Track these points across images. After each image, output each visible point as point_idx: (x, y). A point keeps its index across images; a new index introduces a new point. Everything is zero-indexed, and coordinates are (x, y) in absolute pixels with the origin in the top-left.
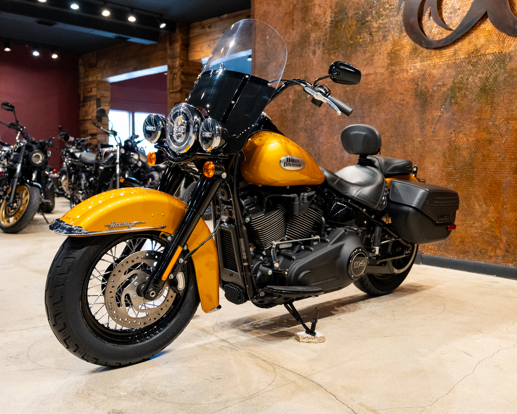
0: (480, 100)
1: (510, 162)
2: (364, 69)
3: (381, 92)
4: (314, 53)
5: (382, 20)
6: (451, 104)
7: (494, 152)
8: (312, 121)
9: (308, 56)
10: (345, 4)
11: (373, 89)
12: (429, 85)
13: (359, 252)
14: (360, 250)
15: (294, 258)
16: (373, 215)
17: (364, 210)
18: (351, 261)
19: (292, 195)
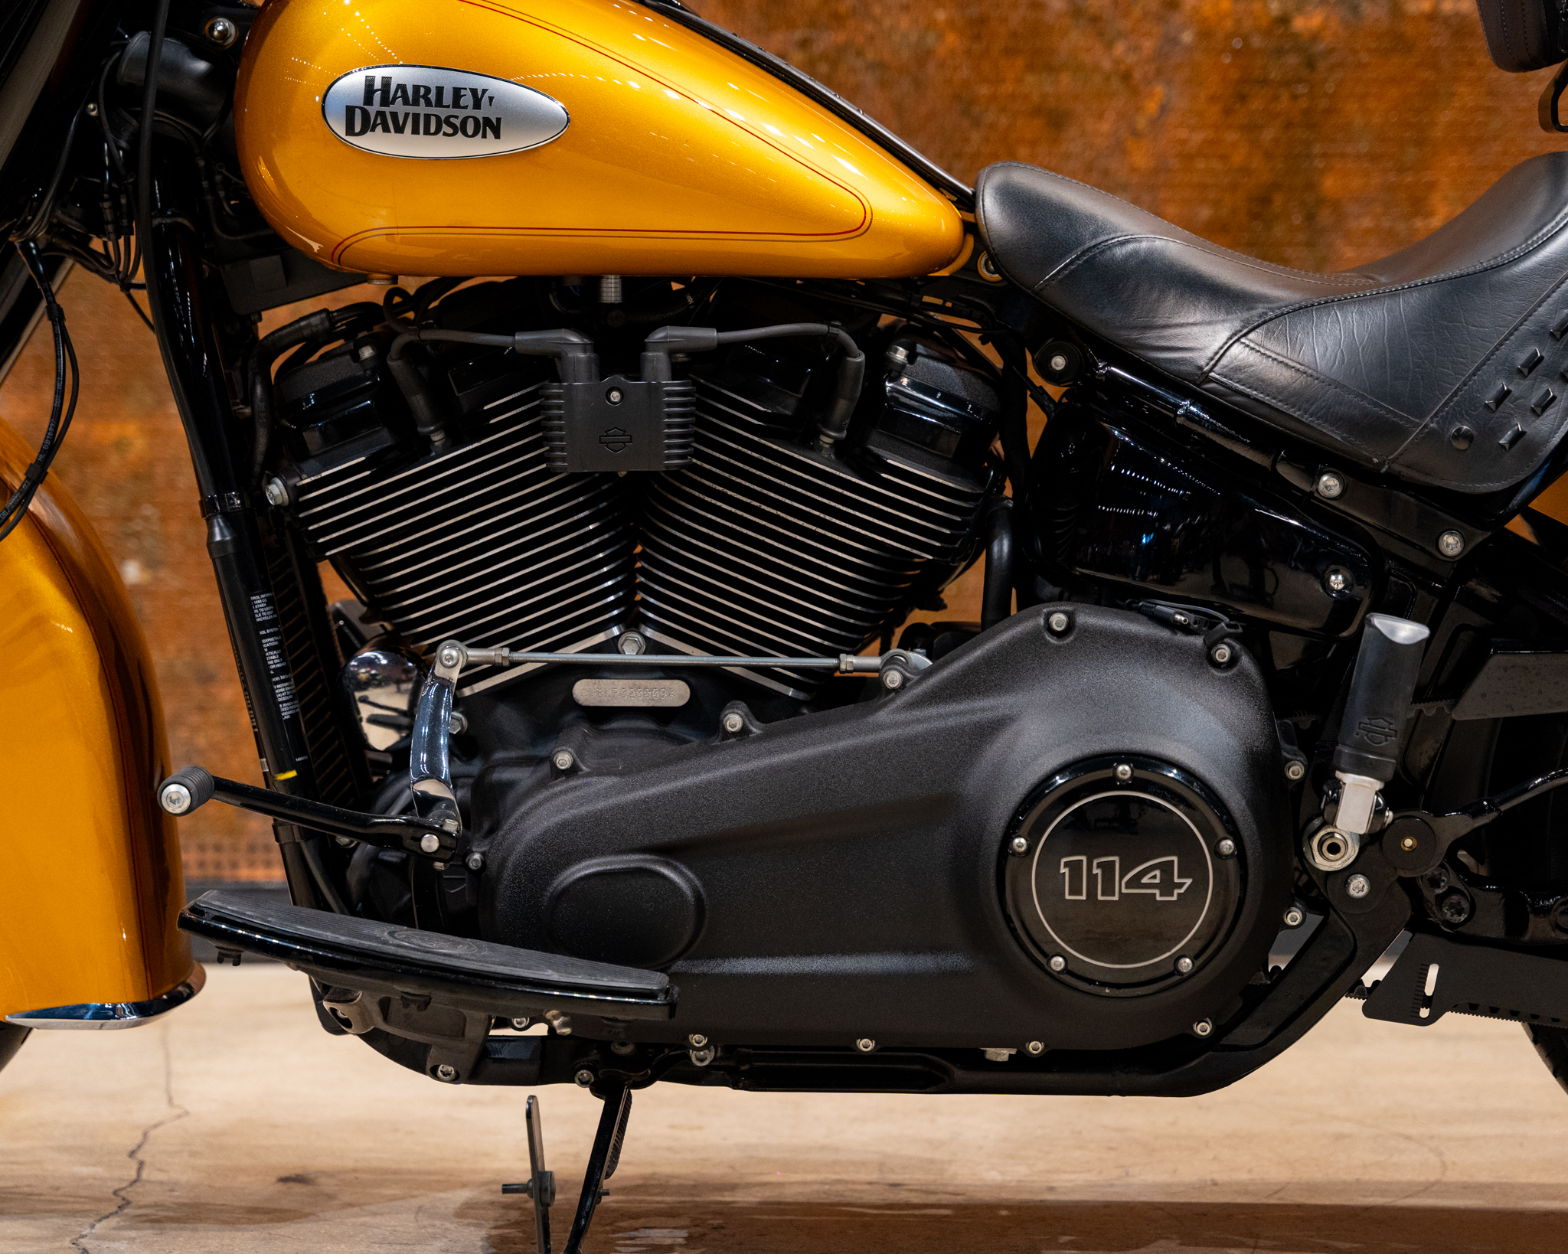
13: (1112, 783)
14: (1124, 770)
15: (564, 760)
16: (1449, 530)
17: (1329, 484)
18: (1020, 842)
19: (525, 339)
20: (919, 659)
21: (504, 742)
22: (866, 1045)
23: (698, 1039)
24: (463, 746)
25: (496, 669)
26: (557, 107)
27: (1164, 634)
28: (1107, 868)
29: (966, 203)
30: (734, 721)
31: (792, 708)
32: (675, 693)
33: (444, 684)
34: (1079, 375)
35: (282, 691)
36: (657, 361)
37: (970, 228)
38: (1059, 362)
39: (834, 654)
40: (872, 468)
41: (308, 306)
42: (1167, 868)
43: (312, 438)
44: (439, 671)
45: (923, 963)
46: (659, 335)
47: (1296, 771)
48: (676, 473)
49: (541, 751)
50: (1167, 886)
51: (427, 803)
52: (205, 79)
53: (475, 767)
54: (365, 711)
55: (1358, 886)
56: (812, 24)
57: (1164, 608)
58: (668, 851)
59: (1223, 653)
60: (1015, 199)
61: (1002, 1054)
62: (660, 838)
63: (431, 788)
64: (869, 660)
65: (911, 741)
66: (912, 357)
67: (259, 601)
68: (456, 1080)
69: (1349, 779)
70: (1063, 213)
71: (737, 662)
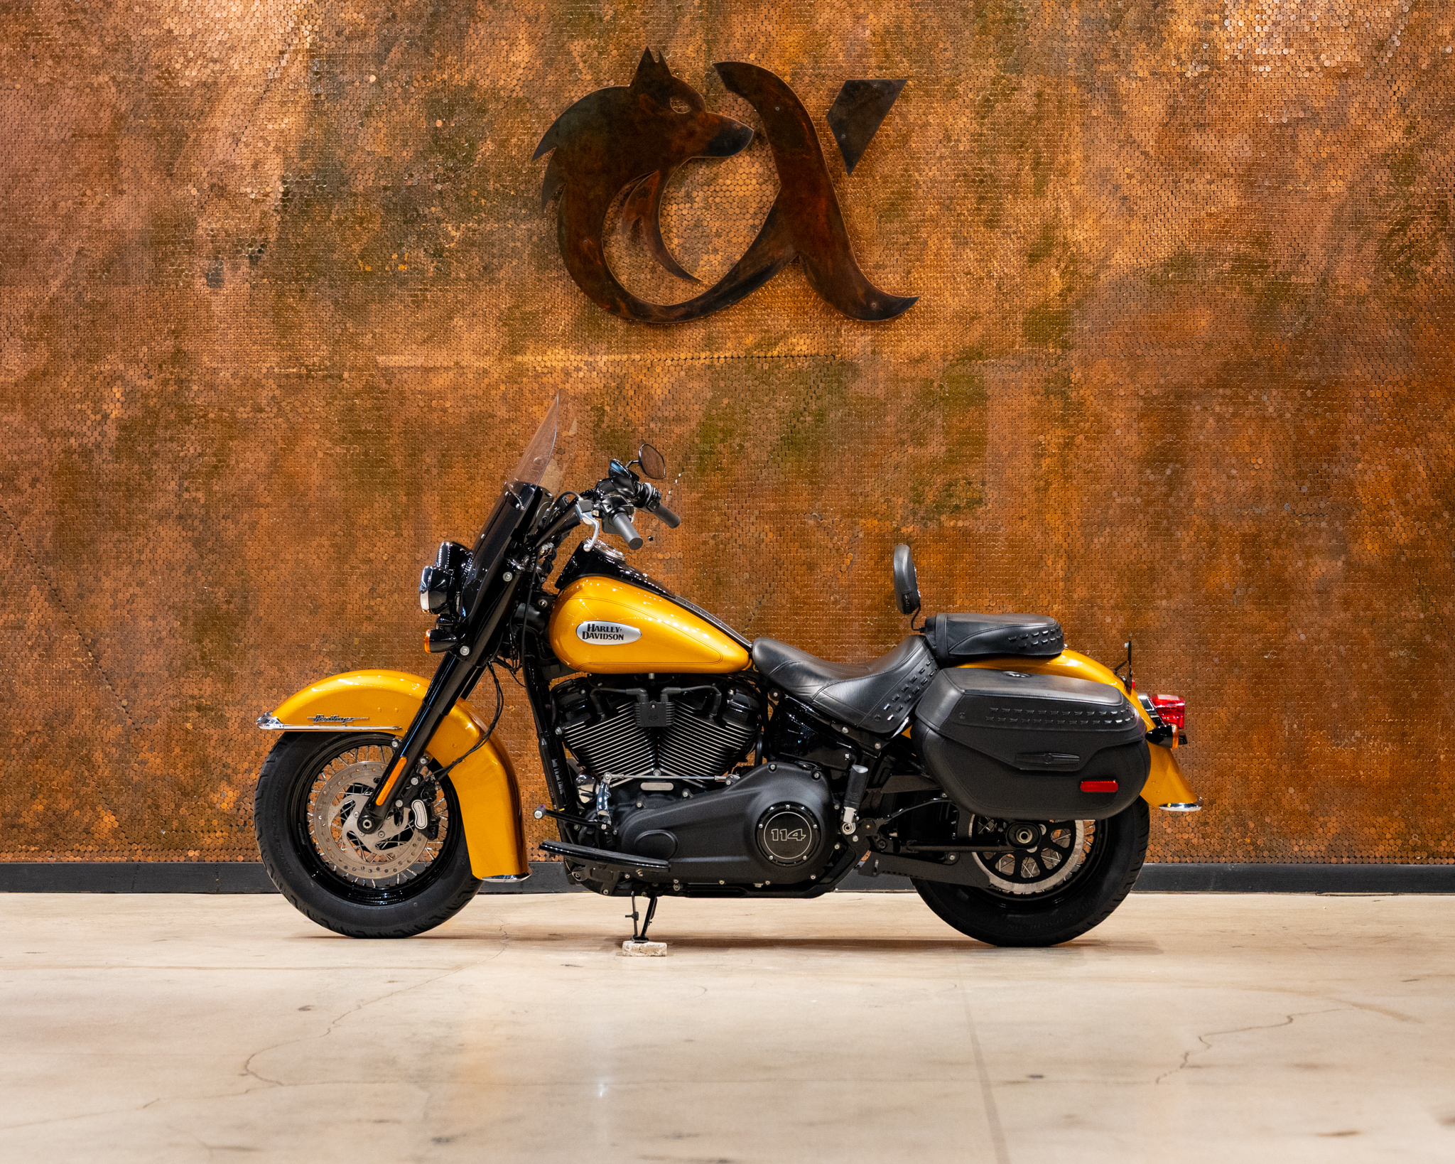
0: (782, 464)
1: (862, 615)
2: (419, 352)
3: (480, 422)
4: (215, 280)
5: (479, 222)
6: (702, 470)
7: (821, 592)
8: (209, 492)
9: (189, 285)
10: (340, 153)
11: (450, 411)
12: (636, 415)
13: (784, 810)
14: (788, 806)
15: (639, 805)
16: (877, 742)
17: (845, 730)
18: (761, 825)
19: (629, 691)
20: (737, 777)
21: (621, 800)
22: (722, 882)
23: (676, 881)
24: (610, 802)
25: (620, 780)
26: (637, 630)
27: (800, 770)
28: (784, 832)
29: (749, 650)
30: (685, 794)
31: (701, 790)
32: (669, 787)
33: (605, 784)
34: (781, 698)
35: (560, 786)
36: (664, 697)
37: (750, 656)
38: (776, 694)
39: (713, 775)
40: (723, 724)
41: (567, 678)
42: (799, 832)
43: (569, 715)
44: (604, 780)
45: (737, 859)
46: (665, 690)
47: (837, 807)
48: (671, 727)
49: (633, 803)
50: (799, 837)
51: (601, 817)
52: (539, 616)
53: (613, 808)
54: (580, 792)
55: (855, 839)
56: (717, 531)
57: (801, 763)
58: (668, 829)
59: (817, 775)
60: (763, 649)
61: (759, 885)
62: (666, 825)
63: (602, 813)
64: (723, 777)
65: (733, 799)
66: (735, 693)
67: (554, 761)
68: (610, 894)
69: (847, 808)
70: (775, 654)
71: (686, 778)
